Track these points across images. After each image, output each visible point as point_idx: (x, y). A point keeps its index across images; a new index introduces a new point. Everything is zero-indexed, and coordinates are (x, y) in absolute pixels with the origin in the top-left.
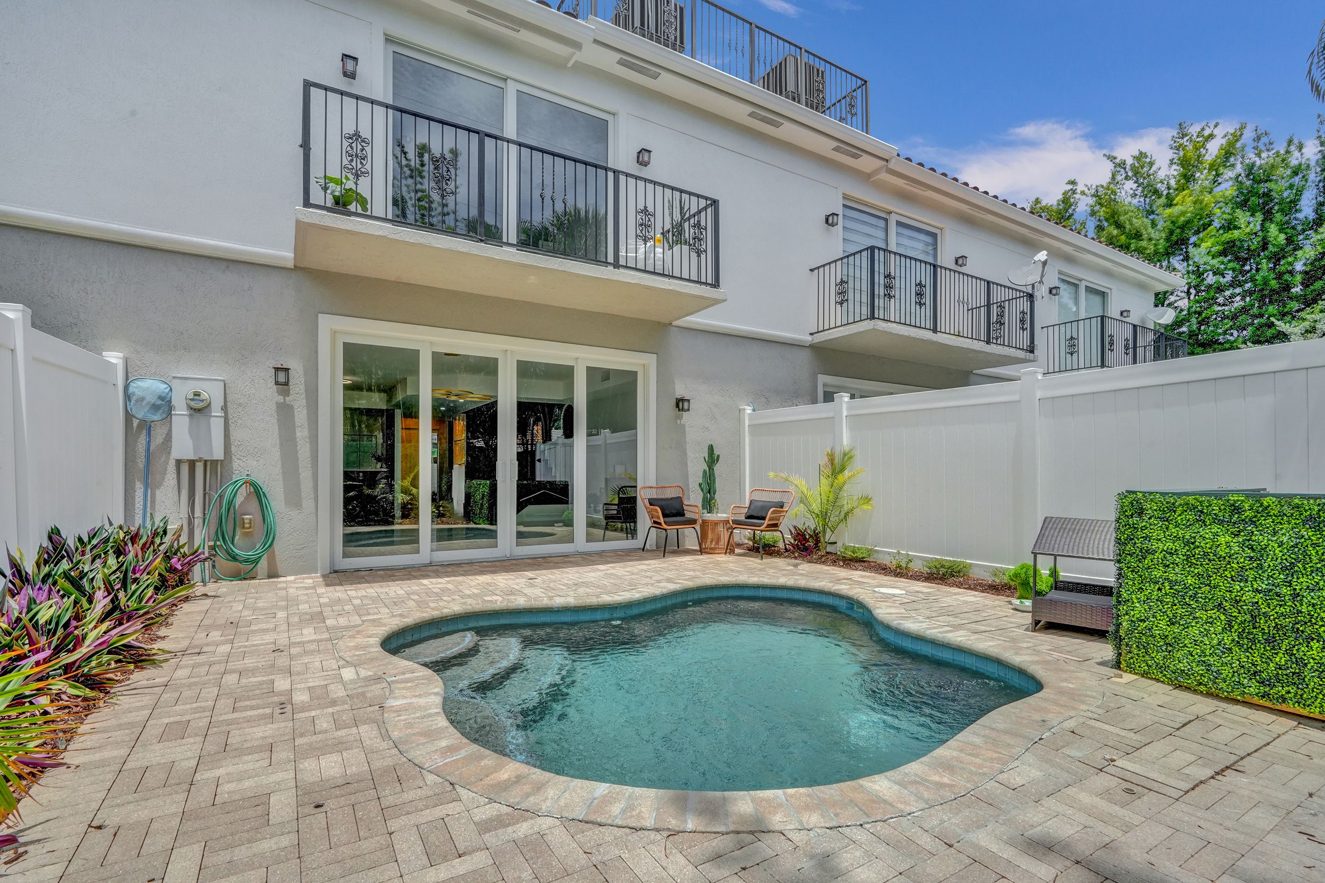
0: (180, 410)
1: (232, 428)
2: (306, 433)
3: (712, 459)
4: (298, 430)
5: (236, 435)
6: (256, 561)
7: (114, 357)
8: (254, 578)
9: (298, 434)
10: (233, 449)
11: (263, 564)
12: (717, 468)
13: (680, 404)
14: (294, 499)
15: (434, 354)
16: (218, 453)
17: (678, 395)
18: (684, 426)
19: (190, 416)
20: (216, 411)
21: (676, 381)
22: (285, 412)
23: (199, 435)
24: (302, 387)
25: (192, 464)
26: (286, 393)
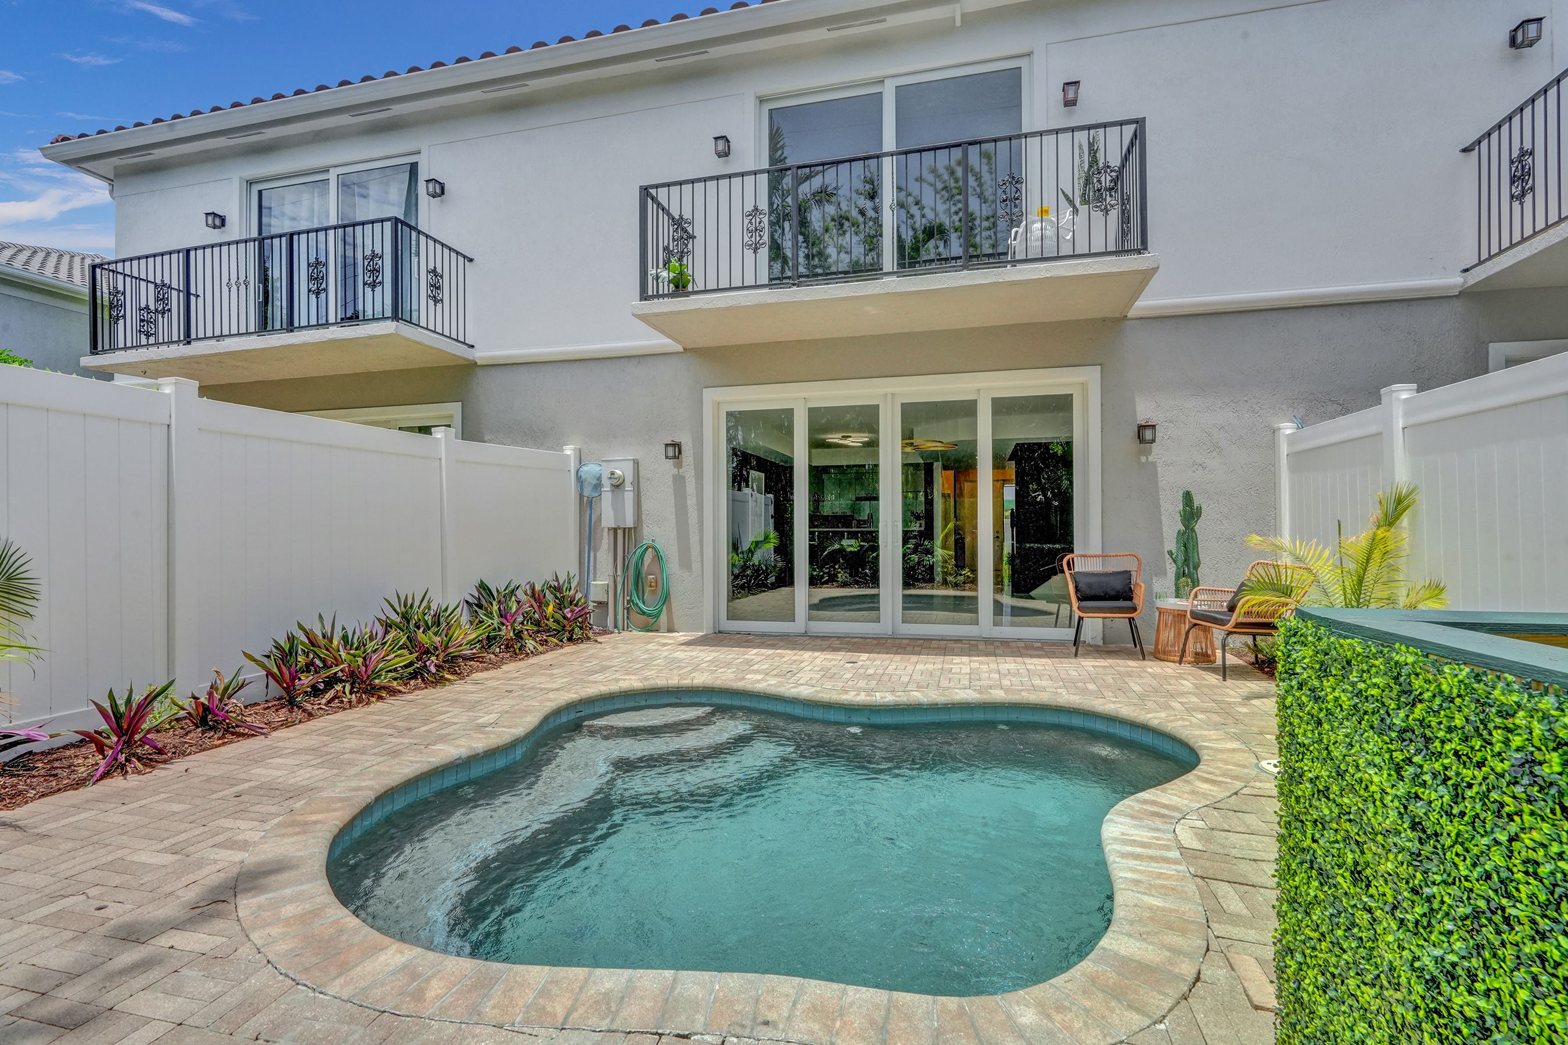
0: (607, 487)
1: (643, 499)
2: (694, 501)
3: (1191, 513)
4: (689, 498)
5: (646, 506)
6: (657, 616)
7: (569, 450)
8: (657, 631)
9: (689, 502)
10: (644, 517)
11: (663, 618)
12: (1199, 527)
13: (1144, 434)
14: (686, 563)
15: (811, 411)
16: (629, 523)
17: (1141, 420)
18: (1154, 465)
19: (612, 491)
20: (628, 487)
21: (1137, 399)
22: (679, 481)
23: (618, 507)
24: (691, 459)
25: (615, 530)
26: (679, 466)
